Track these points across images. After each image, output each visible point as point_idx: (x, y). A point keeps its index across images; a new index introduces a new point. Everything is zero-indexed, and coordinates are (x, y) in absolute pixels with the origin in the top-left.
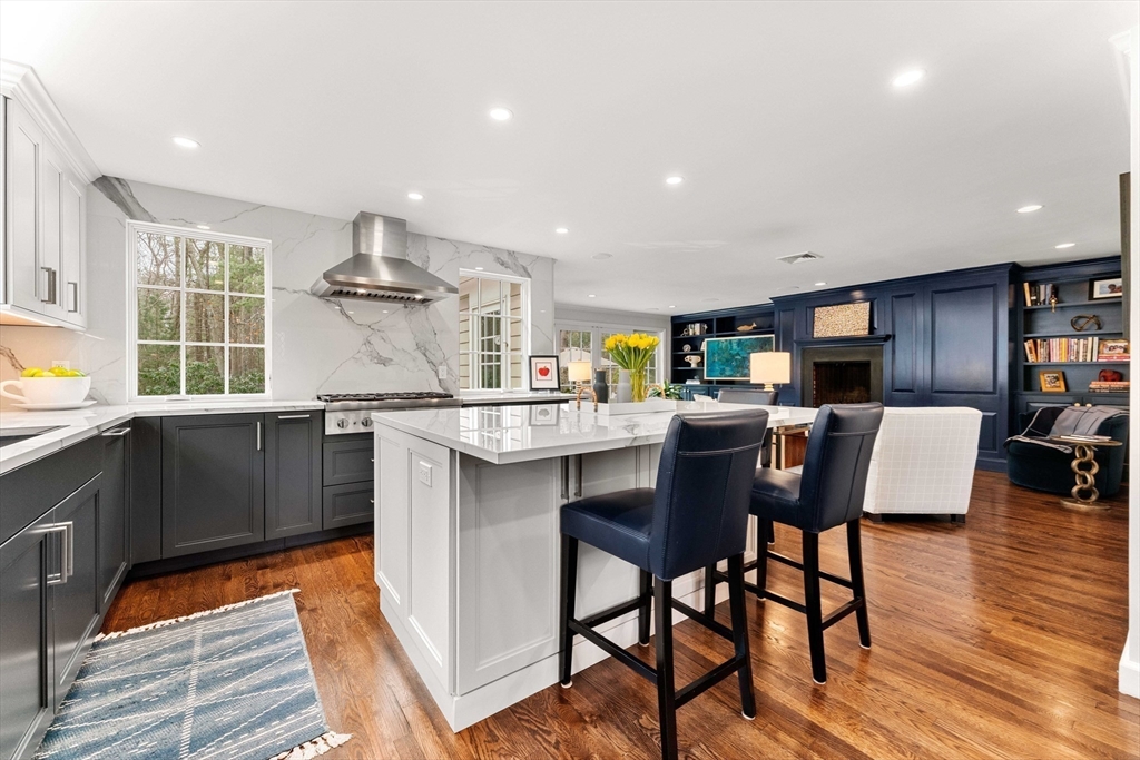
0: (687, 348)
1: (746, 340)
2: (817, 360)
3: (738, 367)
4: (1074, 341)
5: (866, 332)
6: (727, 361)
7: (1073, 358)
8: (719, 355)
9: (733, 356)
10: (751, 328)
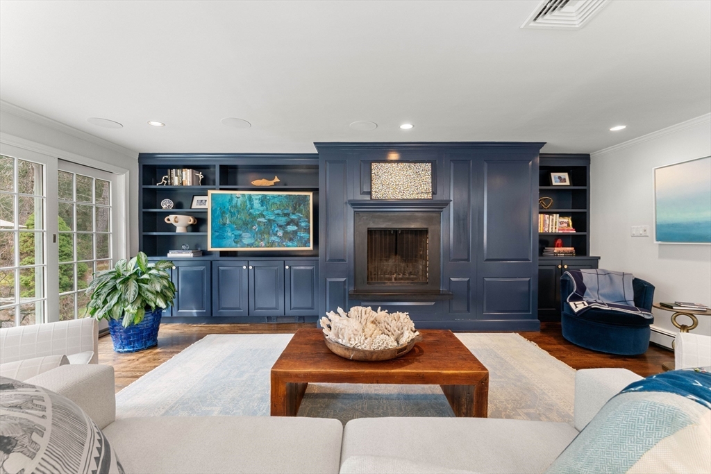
0: (166, 204)
1: (274, 197)
2: (373, 225)
3: (262, 233)
4: (547, 216)
5: (429, 196)
6: (246, 224)
7: (546, 230)
8: (232, 214)
9: (254, 218)
10: (272, 183)
